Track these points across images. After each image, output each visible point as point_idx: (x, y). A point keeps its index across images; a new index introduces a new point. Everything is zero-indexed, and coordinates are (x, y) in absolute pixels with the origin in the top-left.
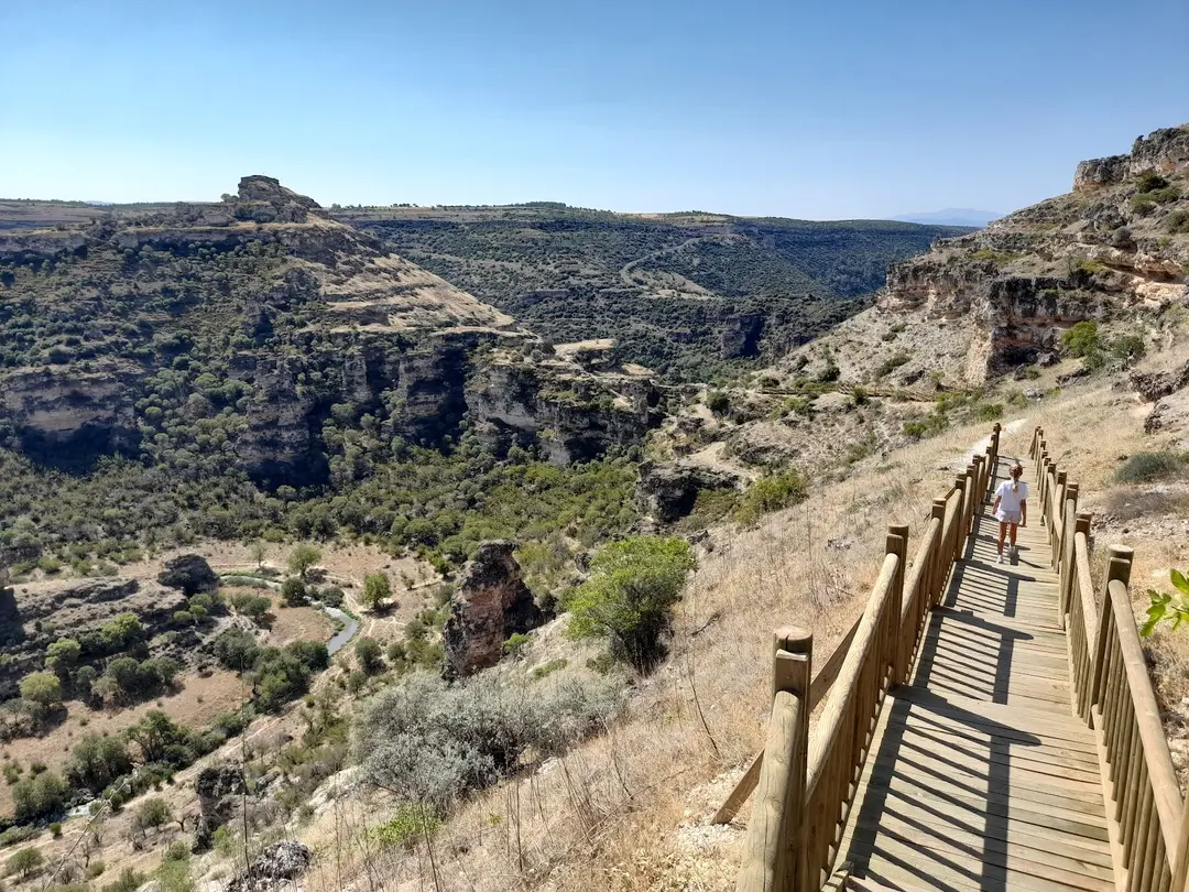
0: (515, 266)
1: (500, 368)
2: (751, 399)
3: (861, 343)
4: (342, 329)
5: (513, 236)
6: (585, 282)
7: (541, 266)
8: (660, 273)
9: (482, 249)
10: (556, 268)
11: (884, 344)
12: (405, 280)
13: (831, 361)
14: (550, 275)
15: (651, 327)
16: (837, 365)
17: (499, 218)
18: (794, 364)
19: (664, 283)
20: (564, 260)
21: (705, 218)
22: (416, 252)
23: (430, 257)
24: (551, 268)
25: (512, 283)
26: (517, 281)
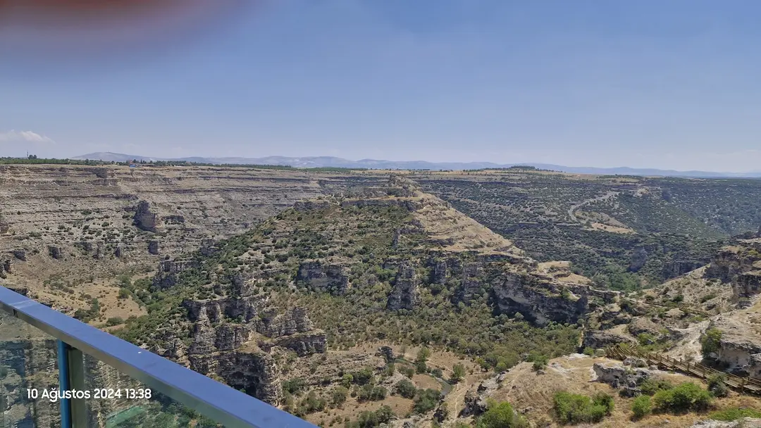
0: (508, 208)
1: (512, 274)
2: (640, 305)
3: (695, 285)
4: (436, 249)
5: (507, 191)
6: (548, 218)
7: (522, 208)
8: (593, 213)
9: (488, 197)
10: (531, 210)
11: (706, 287)
12: (460, 223)
13: (680, 292)
14: (528, 214)
15: (587, 247)
16: (683, 294)
17: (498, 181)
18: (663, 290)
19: (596, 220)
20: (536, 206)
21: (624, 180)
22: (453, 197)
23: (459, 200)
24: (528, 210)
25: (505, 217)
26: (508, 216)
